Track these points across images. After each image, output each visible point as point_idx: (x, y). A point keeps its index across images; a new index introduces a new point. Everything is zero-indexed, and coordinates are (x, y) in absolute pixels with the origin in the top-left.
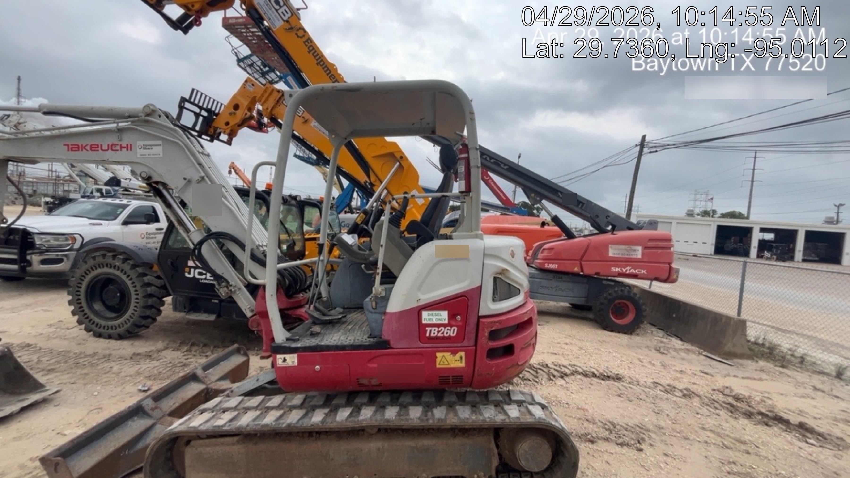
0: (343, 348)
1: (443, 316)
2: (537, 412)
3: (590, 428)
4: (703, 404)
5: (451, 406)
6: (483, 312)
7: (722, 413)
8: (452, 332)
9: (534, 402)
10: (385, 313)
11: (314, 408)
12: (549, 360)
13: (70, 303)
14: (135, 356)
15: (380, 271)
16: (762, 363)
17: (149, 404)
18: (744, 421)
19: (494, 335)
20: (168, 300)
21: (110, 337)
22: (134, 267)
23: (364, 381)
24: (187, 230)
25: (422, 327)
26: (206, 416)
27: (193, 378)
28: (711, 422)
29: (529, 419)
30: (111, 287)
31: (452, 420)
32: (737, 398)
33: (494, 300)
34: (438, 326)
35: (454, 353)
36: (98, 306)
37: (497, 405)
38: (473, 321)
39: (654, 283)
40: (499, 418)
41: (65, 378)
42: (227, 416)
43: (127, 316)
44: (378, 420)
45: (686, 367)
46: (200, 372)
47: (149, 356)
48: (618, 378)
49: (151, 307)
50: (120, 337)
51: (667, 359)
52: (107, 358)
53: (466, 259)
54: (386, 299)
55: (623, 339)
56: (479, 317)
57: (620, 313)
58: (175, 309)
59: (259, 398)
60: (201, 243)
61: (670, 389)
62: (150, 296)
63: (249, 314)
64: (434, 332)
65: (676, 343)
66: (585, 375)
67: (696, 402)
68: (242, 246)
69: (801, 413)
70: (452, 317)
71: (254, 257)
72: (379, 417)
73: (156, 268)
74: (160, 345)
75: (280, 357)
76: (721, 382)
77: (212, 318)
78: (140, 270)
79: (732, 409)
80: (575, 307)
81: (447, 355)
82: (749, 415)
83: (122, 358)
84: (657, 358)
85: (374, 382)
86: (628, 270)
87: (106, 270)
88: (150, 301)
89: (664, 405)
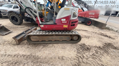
0: (50, 24)
1: (65, 20)
2: (77, 33)
3: (83, 36)
4: (98, 34)
5: (65, 32)
6: (71, 19)
7: (100, 35)
8: (66, 22)
9: (76, 32)
10: (56, 19)
11: (46, 32)
12: (78, 29)
13: (10, 20)
14: (21, 27)
15: (55, 12)
16: (107, 30)
17: (24, 32)
18: (102, 36)
19: (72, 23)
20: (24, 20)
21: (17, 25)
22: (17, 15)
23: (53, 29)
24: (23, 7)
25: (61, 21)
26: (32, 33)
27: (30, 30)
28: (98, 36)
29: (76, 34)
30: (14, 18)
31: (65, 34)
32: (102, 34)
33: (73, 17)
34: (64, 21)
35: (66, 25)
36: (14, 21)
37: (71, 32)
38: (69, 21)
39: (95, 19)
40: (72, 34)
41: (13, 30)
42: (35, 33)
43: (18, 22)
44: (55, 34)
45: (96, 30)
46: (30, 29)
47: (23, 27)
48: (87, 31)
49: (21, 21)
50: (18, 25)
51: (94, 29)
52: (18, 27)
53: (69, 10)
54: (56, 17)
55: (88, 26)
56: (70, 20)
57: (89, 23)
58: (25, 21)
59: (39, 31)
60: (26, 9)
61: (94, 32)
62: (21, 19)
63: (35, 21)
64: (63, 22)
65: (96, 27)
66: (83, 30)
67: (97, 34)
68: (32, 10)
69: (110, 35)
70: (66, 20)
71: (34, 12)
72: (55, 33)
73: (20, 15)
74: (24, 26)
75: (41, 26)
76: (100, 32)
77: (30, 22)
78: (18, 15)
79: (101, 35)
80: (82, 22)
81: (65, 25)
82: (103, 35)
83: (19, 28)
84: (92, 29)
85: (55, 29)
86: (92, 17)
87: (13, 15)
88: (21, 20)
89: (92, 34)
